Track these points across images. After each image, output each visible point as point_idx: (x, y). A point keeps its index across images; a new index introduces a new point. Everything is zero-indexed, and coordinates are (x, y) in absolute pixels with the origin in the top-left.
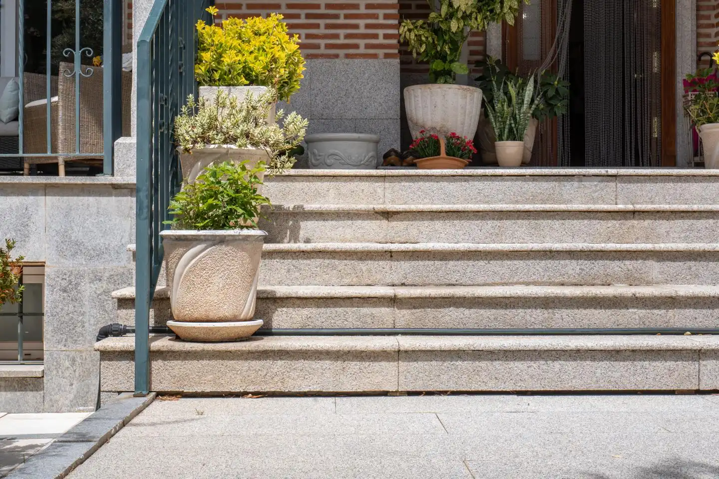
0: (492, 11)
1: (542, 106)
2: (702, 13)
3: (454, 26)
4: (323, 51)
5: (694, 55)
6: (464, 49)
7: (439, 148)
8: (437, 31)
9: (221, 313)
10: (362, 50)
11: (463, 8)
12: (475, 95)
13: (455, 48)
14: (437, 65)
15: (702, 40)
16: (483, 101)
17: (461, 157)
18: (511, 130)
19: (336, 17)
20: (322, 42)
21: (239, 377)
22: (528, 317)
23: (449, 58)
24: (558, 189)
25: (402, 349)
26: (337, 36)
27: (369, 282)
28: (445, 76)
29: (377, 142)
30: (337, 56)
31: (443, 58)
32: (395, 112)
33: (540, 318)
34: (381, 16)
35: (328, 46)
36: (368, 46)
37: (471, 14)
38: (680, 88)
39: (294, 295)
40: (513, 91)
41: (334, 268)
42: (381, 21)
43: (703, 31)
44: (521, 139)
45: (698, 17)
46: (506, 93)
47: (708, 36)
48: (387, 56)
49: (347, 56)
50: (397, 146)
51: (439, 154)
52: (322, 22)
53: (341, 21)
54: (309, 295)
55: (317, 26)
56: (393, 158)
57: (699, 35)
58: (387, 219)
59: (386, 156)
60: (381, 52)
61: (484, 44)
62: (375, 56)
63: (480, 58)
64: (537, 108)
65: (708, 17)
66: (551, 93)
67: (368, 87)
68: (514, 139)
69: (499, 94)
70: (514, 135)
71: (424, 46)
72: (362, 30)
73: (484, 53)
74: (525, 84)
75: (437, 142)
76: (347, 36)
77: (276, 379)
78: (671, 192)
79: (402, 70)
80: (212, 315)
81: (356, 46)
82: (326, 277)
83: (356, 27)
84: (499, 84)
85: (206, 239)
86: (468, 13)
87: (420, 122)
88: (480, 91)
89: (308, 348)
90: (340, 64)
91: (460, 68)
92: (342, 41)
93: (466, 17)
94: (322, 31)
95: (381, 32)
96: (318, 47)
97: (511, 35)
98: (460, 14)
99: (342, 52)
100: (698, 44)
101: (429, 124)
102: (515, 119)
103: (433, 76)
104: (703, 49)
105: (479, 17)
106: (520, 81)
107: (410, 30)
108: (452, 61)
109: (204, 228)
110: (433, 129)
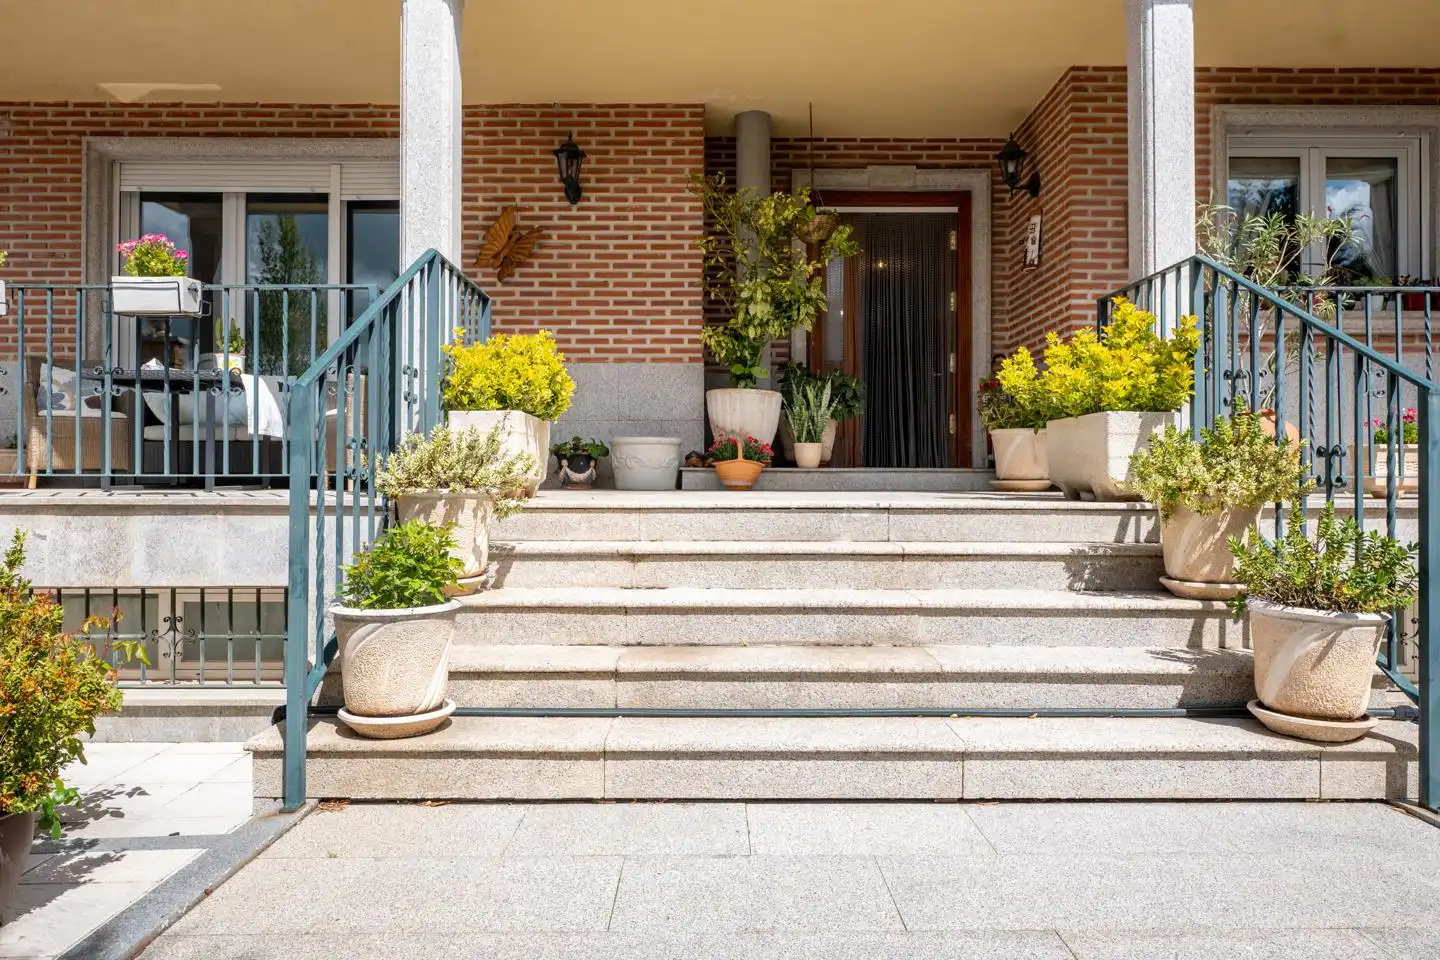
0: (789, 318)
1: (840, 407)
2: (996, 317)
3: (752, 333)
4: (630, 354)
5: (989, 357)
6: (766, 352)
7: (736, 451)
8: (737, 336)
9: (394, 706)
10: (668, 354)
11: (759, 315)
12: (776, 398)
13: (755, 352)
14: (737, 369)
15: (996, 342)
16: (783, 404)
17: (758, 460)
18: (809, 432)
19: (643, 322)
20: (630, 347)
21: (416, 782)
22: (770, 695)
23: (749, 363)
24: (826, 522)
25: (608, 749)
26: (643, 341)
27: (601, 641)
28: (747, 380)
29: (679, 445)
30: (643, 360)
31: (742, 361)
32: (699, 414)
33: (785, 695)
34: (686, 322)
35: (635, 351)
36: (673, 351)
37: (768, 320)
38: (976, 387)
39: (500, 670)
40: (811, 395)
41: (562, 624)
42: (686, 326)
43: (997, 334)
44: (819, 441)
45: (993, 321)
46: (805, 396)
47: (1003, 338)
48: (692, 360)
49: (654, 360)
50: (700, 448)
51: (736, 457)
52: (630, 328)
53: (648, 326)
54: (517, 670)
55: (625, 331)
56: (694, 459)
57: (993, 338)
58: (633, 561)
59: (688, 458)
60: (686, 356)
61: (789, 346)
62: (680, 360)
63: (783, 359)
64: (836, 410)
65: (1002, 321)
66: (849, 395)
67: (674, 389)
68: (812, 441)
69: (798, 398)
70: (813, 437)
71: (724, 352)
72: (668, 335)
73: (789, 355)
74: (822, 389)
75: (735, 445)
76: (654, 341)
77: (459, 784)
78: (948, 526)
79: (707, 372)
80: (383, 709)
81: (662, 351)
82: (554, 636)
83: (662, 332)
84: (798, 388)
85: (374, 620)
86: (765, 320)
87: (720, 425)
88: (779, 395)
89: (496, 748)
90: (647, 367)
91: (761, 372)
92: (648, 345)
93: (763, 324)
94: (630, 336)
95: (686, 337)
96: (625, 351)
97: (815, 340)
98: (756, 322)
99: (648, 356)
100: (993, 347)
101: (728, 427)
102: (813, 421)
103: (734, 379)
104: (997, 351)
105: (776, 323)
106: (819, 384)
107: (710, 337)
108: (753, 365)
109: (371, 606)
110: (733, 432)
